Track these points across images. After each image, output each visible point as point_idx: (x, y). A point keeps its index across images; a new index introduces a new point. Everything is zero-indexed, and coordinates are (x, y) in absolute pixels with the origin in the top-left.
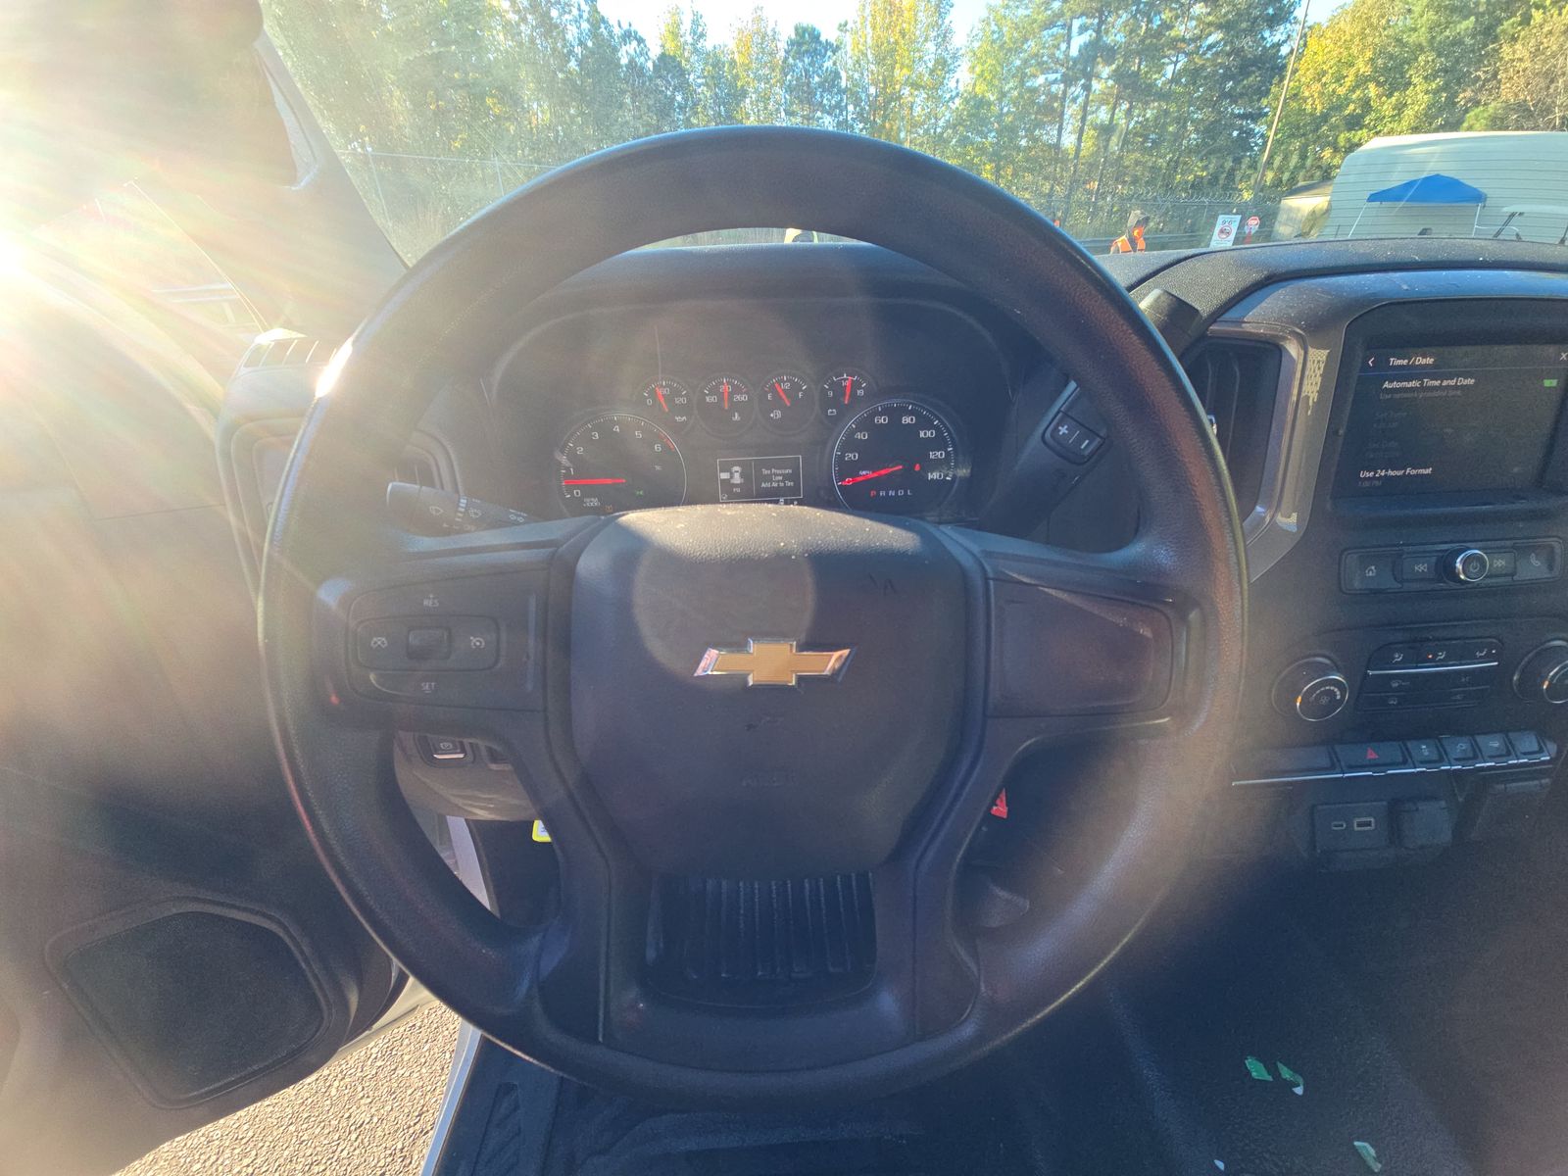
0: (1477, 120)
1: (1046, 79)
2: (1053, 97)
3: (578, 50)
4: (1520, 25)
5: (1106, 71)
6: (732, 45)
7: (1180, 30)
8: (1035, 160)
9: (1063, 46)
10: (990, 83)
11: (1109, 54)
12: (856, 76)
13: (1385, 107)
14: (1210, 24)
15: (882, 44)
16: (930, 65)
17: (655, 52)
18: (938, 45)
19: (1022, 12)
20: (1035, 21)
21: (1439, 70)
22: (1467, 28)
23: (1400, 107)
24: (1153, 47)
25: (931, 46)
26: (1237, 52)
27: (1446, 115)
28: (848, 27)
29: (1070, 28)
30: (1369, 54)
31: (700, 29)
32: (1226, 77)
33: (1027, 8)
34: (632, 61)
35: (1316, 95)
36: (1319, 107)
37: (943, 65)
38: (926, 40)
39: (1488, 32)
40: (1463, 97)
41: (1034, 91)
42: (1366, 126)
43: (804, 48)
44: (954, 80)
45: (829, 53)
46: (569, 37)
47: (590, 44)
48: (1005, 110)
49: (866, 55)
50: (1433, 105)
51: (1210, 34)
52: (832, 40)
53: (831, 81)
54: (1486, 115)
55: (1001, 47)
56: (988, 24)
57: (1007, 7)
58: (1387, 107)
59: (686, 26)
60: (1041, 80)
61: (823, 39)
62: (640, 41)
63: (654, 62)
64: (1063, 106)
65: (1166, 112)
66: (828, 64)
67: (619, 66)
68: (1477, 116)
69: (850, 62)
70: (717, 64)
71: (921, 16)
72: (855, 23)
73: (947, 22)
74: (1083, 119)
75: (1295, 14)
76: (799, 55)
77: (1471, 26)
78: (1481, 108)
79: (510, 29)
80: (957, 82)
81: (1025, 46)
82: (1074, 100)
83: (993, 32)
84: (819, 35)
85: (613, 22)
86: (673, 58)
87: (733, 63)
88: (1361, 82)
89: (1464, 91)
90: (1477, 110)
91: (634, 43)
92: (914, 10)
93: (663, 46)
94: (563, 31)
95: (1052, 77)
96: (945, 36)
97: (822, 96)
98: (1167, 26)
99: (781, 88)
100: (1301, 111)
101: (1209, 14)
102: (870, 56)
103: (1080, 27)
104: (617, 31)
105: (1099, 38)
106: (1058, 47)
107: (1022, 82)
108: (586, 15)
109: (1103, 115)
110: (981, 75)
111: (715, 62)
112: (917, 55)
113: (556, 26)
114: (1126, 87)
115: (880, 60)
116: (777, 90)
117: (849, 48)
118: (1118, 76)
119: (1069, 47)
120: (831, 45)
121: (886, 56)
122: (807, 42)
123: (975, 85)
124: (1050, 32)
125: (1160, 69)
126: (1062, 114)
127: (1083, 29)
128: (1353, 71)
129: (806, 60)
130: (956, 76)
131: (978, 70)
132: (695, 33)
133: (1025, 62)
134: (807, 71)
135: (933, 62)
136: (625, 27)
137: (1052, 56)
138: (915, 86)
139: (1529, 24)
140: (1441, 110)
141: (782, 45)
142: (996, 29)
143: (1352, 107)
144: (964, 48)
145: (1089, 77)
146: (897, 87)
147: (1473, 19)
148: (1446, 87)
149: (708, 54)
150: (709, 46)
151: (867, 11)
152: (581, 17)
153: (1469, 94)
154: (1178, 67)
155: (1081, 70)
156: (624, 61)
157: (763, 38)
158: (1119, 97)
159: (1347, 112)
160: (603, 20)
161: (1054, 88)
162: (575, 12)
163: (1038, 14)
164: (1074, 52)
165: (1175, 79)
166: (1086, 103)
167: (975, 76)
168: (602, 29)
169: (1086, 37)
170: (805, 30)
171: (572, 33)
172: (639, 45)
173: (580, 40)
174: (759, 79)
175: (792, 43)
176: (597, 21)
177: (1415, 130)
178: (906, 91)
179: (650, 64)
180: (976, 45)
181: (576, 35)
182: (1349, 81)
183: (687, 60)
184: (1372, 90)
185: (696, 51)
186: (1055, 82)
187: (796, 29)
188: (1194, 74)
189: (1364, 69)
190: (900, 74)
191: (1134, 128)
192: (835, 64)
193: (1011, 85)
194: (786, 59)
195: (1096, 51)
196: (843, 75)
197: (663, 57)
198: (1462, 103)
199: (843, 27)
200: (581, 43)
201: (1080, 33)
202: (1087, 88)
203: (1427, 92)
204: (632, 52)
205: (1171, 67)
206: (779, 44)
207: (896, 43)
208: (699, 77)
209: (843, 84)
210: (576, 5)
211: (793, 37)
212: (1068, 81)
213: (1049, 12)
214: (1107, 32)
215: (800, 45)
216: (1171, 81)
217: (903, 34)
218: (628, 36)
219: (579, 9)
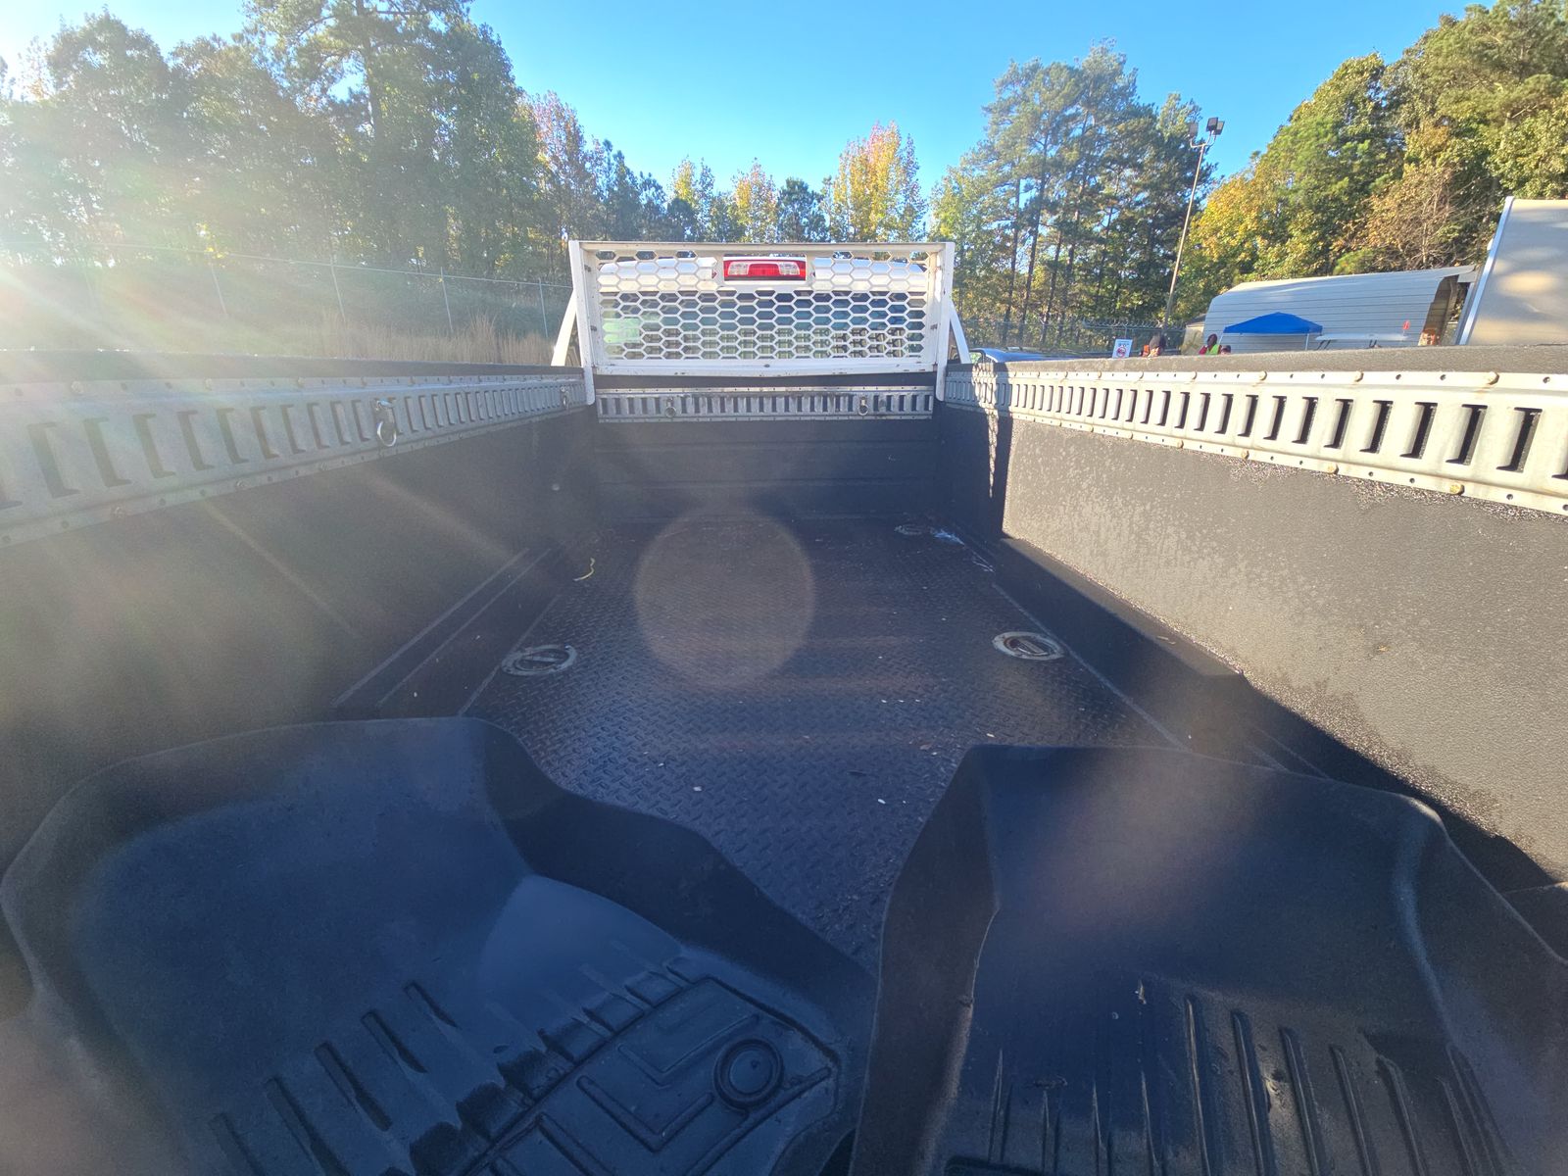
0: (1348, 263)
1: (999, 225)
2: (1006, 238)
3: (606, 194)
4: (1392, 179)
5: (1050, 219)
6: (734, 192)
7: (1110, 189)
8: (992, 287)
9: (1013, 201)
10: (952, 226)
11: (1053, 208)
12: (838, 218)
13: (1269, 256)
14: (1137, 185)
15: (859, 196)
16: (901, 212)
17: (670, 196)
18: (907, 197)
19: (977, 173)
20: (989, 181)
21: (1315, 224)
22: (1342, 188)
23: (1282, 256)
24: (1091, 201)
25: (901, 198)
26: (1162, 207)
27: (1321, 262)
28: (832, 181)
29: (1018, 186)
30: (1254, 214)
31: (709, 180)
32: (1155, 226)
33: (983, 169)
34: (650, 201)
35: (1212, 246)
36: (1216, 256)
37: (912, 213)
38: (896, 193)
39: (1362, 189)
40: (1336, 245)
41: (990, 233)
42: (1256, 271)
43: (793, 197)
44: (922, 223)
45: (815, 201)
46: (599, 183)
47: (616, 189)
48: (966, 247)
49: (846, 203)
50: (1310, 252)
51: (1138, 193)
52: (818, 191)
53: (817, 222)
54: (1356, 259)
55: (961, 200)
56: (950, 181)
57: (965, 169)
58: (1271, 257)
59: (697, 177)
60: (995, 225)
61: (810, 190)
62: (658, 188)
63: (669, 205)
64: (1016, 247)
65: (1105, 253)
66: (815, 209)
67: (639, 205)
68: (1347, 260)
69: (833, 208)
70: (721, 207)
71: (893, 175)
72: (837, 178)
73: (914, 179)
74: (1033, 256)
75: (1212, 175)
76: (791, 202)
77: (1346, 186)
78: (1352, 253)
79: (553, 178)
80: (924, 224)
81: (981, 199)
82: (1023, 242)
83: (954, 188)
84: (806, 188)
85: (636, 174)
86: (685, 202)
87: (735, 207)
88: (1250, 235)
89: (1336, 240)
90: (1347, 256)
91: (653, 189)
92: (886, 170)
93: (676, 192)
94: (594, 180)
95: (1003, 223)
96: (913, 191)
97: (809, 233)
98: (1099, 187)
99: (774, 225)
100: (1202, 258)
101: (1136, 177)
102: (849, 204)
103: (1026, 186)
104: (639, 181)
105: (1041, 196)
106: (1008, 201)
107: (978, 227)
108: (614, 167)
109: (1051, 252)
110: (944, 220)
111: (718, 204)
112: (889, 203)
113: (589, 175)
114: (1067, 233)
115: (857, 208)
116: (772, 226)
117: (832, 196)
118: (1059, 224)
119: (1018, 201)
120: (817, 195)
121: (862, 205)
122: (797, 192)
123: (939, 227)
124: (1002, 188)
125: (1099, 219)
126: (1015, 252)
127: (1028, 188)
128: (1242, 227)
129: (796, 206)
130: (923, 220)
131: (943, 215)
132: (704, 183)
133: (981, 212)
134: (796, 215)
135: (903, 209)
136: (646, 176)
137: (1005, 207)
138: (888, 227)
139: (1400, 178)
140: (1316, 257)
141: (776, 194)
142: (956, 185)
143: (1243, 255)
144: (929, 200)
145: (1035, 224)
146: (873, 228)
147: (1346, 179)
148: (1322, 238)
149: (714, 199)
150: (715, 193)
151: (848, 170)
152: (610, 169)
153: (1341, 241)
154: (1112, 218)
155: (1028, 219)
156: (644, 202)
157: (761, 190)
158: (1061, 241)
159: (1239, 259)
160: (628, 172)
161: (1008, 232)
162: (605, 165)
163: (992, 174)
164: (1022, 206)
165: (1111, 227)
166: (1034, 245)
167: (939, 220)
168: (627, 179)
169: (1034, 193)
170: (795, 183)
171: (602, 181)
172: (656, 190)
173: (608, 185)
174: (756, 218)
175: (784, 193)
176: (624, 172)
177: (1294, 274)
178: (880, 231)
179: (665, 205)
180: (940, 197)
181: (605, 182)
182: (1240, 234)
183: (697, 202)
184: (1259, 241)
185: (704, 196)
186: (1006, 227)
187: (788, 182)
188: (1127, 224)
189: (1252, 226)
190: (874, 217)
191: (1078, 263)
192: (820, 209)
193: (970, 228)
194: (778, 205)
195: (1040, 204)
196: (827, 217)
197: (676, 201)
198: (1336, 250)
199: (827, 181)
200: (609, 189)
201: (1026, 191)
202: (1035, 234)
203: (1304, 243)
204: (650, 195)
205: (1107, 218)
206: (773, 193)
207: (872, 194)
208: (705, 216)
209: (827, 224)
210: (607, 160)
211: (785, 188)
212: (1016, 226)
213: (1000, 174)
214: (1048, 189)
215: (790, 194)
216: (1107, 228)
217: (876, 188)
218: (648, 183)
219: (609, 164)
